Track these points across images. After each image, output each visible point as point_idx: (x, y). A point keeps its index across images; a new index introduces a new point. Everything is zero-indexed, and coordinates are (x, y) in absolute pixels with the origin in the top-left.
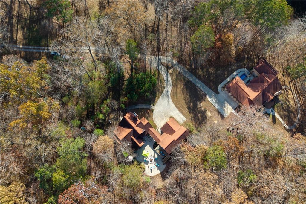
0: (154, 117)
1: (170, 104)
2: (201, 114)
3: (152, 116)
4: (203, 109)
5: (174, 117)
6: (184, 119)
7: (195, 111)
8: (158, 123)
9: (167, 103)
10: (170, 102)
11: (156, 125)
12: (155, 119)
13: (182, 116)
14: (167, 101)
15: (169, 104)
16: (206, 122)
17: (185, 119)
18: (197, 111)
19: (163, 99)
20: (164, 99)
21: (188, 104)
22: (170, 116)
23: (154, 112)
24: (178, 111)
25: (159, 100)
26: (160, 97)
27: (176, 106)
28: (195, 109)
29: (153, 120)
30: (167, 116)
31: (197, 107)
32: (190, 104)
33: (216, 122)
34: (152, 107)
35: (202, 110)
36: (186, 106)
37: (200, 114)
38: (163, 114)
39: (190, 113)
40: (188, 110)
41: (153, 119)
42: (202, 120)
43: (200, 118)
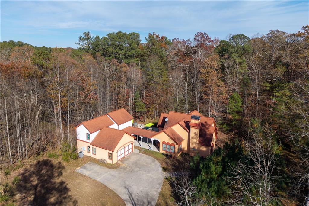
0: (158, 163)
1: (123, 187)
2: (28, 185)
3: (161, 164)
5: (108, 169)
8: (143, 158)
9: (130, 190)
10: (125, 191)
11: (146, 155)
12: (154, 161)
13: (87, 173)
14: (134, 193)
15: (126, 188)
17: (79, 170)
18: (39, 189)
20: (144, 194)
21: (65, 198)
22: (118, 169)
23: (161, 169)
25: (159, 190)
27: (105, 187)
28: (43, 191)
29: (157, 158)
30: (125, 169)
32: (57, 198)
34: (166, 174)
37: (32, 186)
38: (136, 169)
39: (62, 183)
40: (69, 186)
43: (36, 178)
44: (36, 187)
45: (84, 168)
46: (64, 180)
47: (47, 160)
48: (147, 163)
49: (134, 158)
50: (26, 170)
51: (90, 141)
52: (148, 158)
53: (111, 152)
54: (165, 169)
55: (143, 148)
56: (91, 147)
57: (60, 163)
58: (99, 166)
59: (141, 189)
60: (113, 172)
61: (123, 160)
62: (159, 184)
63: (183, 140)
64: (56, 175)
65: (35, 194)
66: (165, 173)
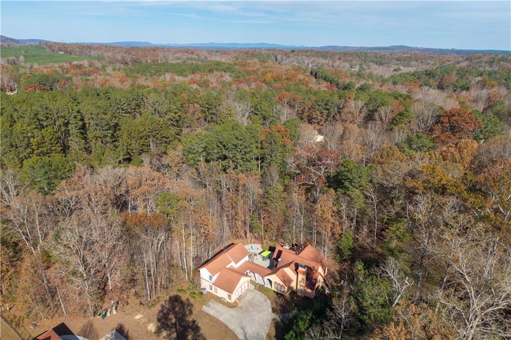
0: (269, 302)
1: (240, 328)
2: (169, 323)
3: (272, 303)
4: (164, 333)
5: (228, 309)
6: (207, 308)
7: (183, 327)
8: (257, 296)
9: (245, 330)
10: (241, 331)
11: (259, 292)
12: (266, 300)
13: (212, 312)
14: (248, 333)
15: (242, 328)
16: (159, 313)
17: (205, 308)
18: (178, 327)
19: (258, 334)
20: (256, 335)
21: (199, 336)
22: (236, 308)
23: (270, 310)
24: (221, 320)
25: (267, 332)
26: (265, 338)
27: (226, 326)
28: (181, 329)
29: (268, 297)
30: (241, 308)
31: (177, 333)
32: (193, 336)
33: (138, 317)
34: (274, 316)
35: (166, 330)
36: (201, 332)
37: (172, 323)
38: (251, 309)
39: (194, 321)
40: (199, 325)
41: (269, 299)
42: (169, 314)
43: (173, 316)
44: (175, 324)
45: (209, 306)
46: (195, 319)
47: (177, 296)
48: (260, 302)
49: (249, 296)
50: (163, 307)
51: (212, 282)
52: (261, 296)
53: (230, 294)
54: (274, 310)
55: (258, 284)
56: (213, 287)
57: (188, 300)
58: (221, 305)
59: (254, 330)
60: (232, 312)
61: (240, 298)
62: (267, 325)
63: (292, 281)
64: (188, 313)
65: (176, 331)
66: (273, 314)
